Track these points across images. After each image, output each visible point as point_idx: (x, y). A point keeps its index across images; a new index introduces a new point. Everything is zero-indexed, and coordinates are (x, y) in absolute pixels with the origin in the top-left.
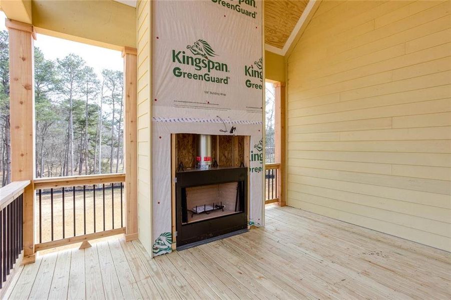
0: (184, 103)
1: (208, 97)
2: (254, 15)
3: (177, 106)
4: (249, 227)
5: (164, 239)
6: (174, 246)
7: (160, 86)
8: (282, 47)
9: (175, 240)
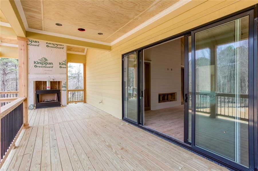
0: (38, 74)
1: (46, 72)
2: (63, 48)
3: (35, 74)
4: (61, 106)
5: (32, 106)
6: (35, 108)
7: (30, 70)
8: (84, 52)
9: (35, 106)
